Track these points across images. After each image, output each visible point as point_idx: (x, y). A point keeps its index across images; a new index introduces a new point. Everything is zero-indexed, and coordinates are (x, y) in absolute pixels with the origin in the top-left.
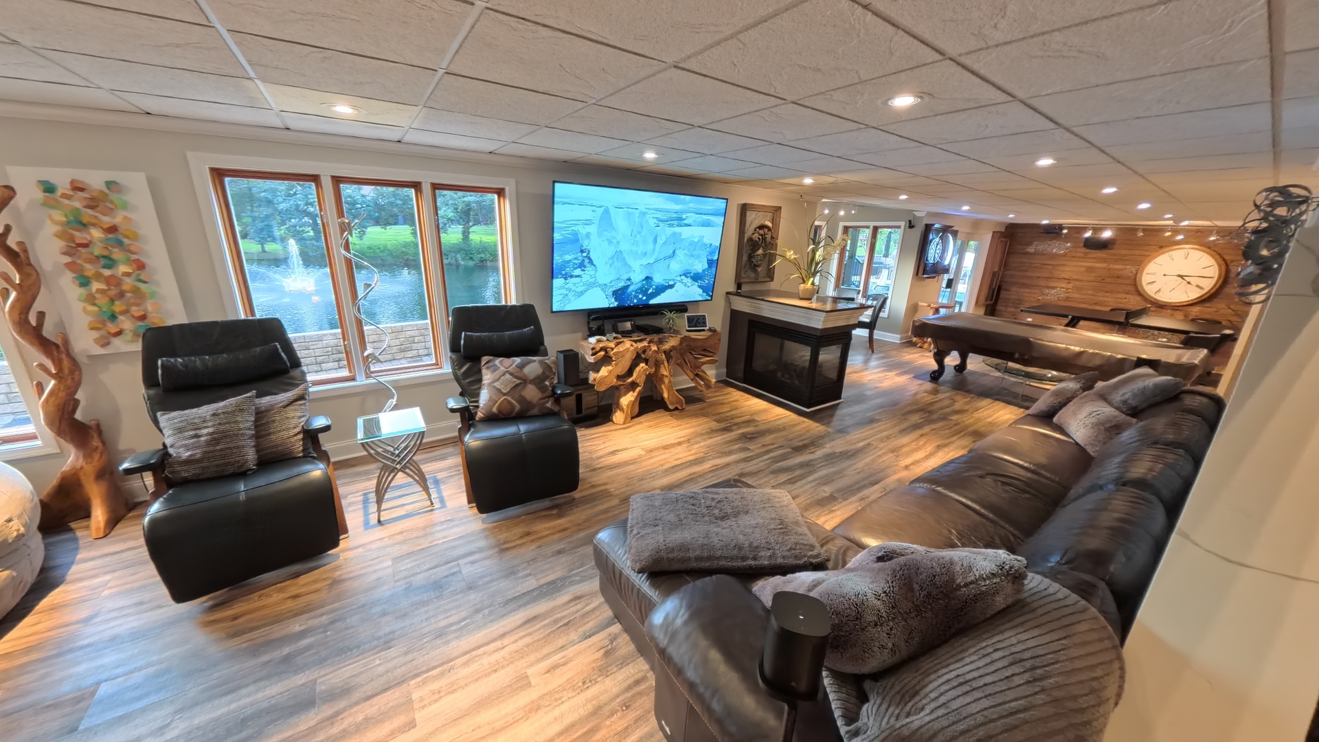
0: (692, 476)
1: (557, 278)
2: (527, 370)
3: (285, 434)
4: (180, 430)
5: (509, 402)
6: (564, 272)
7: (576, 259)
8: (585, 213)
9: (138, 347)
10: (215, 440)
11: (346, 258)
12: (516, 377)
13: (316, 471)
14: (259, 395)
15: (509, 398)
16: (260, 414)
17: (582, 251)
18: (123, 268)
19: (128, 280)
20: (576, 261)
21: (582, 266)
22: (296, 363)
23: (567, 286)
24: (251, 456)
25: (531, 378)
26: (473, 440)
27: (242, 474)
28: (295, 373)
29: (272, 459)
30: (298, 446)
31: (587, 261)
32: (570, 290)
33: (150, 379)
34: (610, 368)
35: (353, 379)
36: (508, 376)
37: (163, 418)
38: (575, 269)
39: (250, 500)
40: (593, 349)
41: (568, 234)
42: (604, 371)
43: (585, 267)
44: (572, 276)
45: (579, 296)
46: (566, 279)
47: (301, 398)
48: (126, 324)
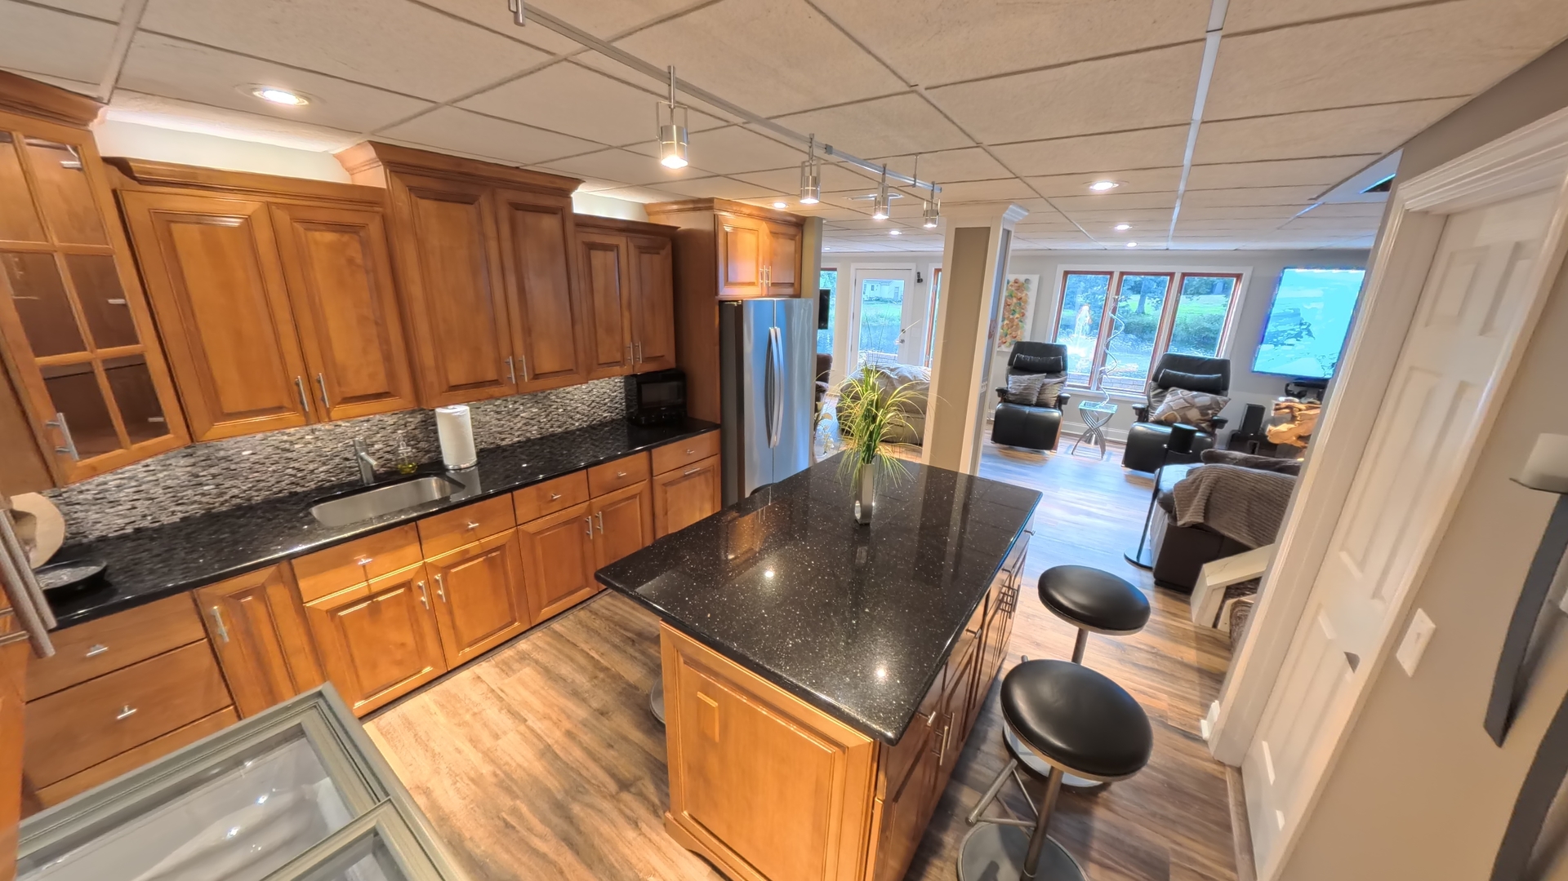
1: (1266, 344)
2: (1196, 400)
3: (1050, 395)
4: (1015, 382)
5: (1175, 416)
6: (1275, 340)
7: (1293, 330)
8: (1316, 293)
9: (1011, 349)
10: (1026, 389)
11: (1112, 318)
12: (1187, 402)
13: (1056, 414)
14: (1046, 377)
15: (1175, 413)
16: (1044, 385)
17: (1301, 324)
18: (1017, 315)
19: (1016, 320)
20: (1292, 332)
21: (1298, 336)
22: (1065, 368)
23: (1275, 352)
24: (1034, 400)
25: (1198, 405)
26: (1140, 428)
27: (1030, 405)
28: (1062, 373)
29: (1041, 404)
30: (1053, 402)
31: (1304, 333)
32: (1278, 355)
33: (1010, 363)
34: (1292, 426)
35: (1089, 388)
36: (1182, 400)
37: (1011, 377)
38: (1289, 338)
39: (1029, 413)
40: (1277, 405)
41: (1289, 309)
42: (1283, 427)
43: (1302, 337)
44: (1283, 344)
46: (1275, 345)
47: (1062, 382)
48: (1009, 339)
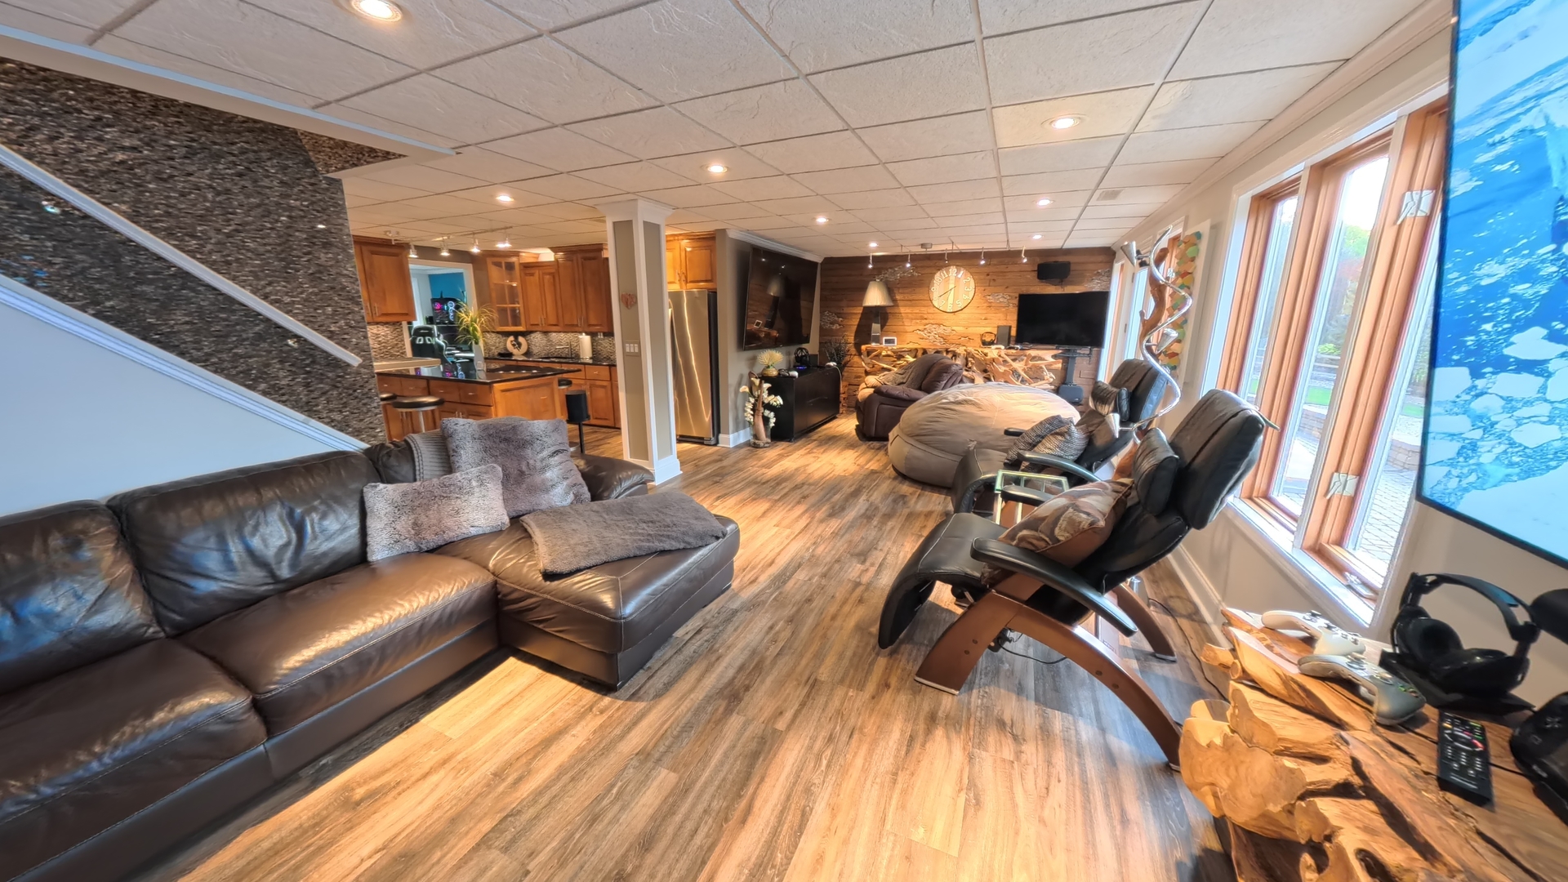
0: (743, 803)
1: (1446, 365)
6: (1470, 340)
7: (1527, 274)
23: (1478, 405)
32: (1486, 425)
38: (1521, 326)
41: (1500, 159)
44: (1502, 364)
45: (1528, 473)
